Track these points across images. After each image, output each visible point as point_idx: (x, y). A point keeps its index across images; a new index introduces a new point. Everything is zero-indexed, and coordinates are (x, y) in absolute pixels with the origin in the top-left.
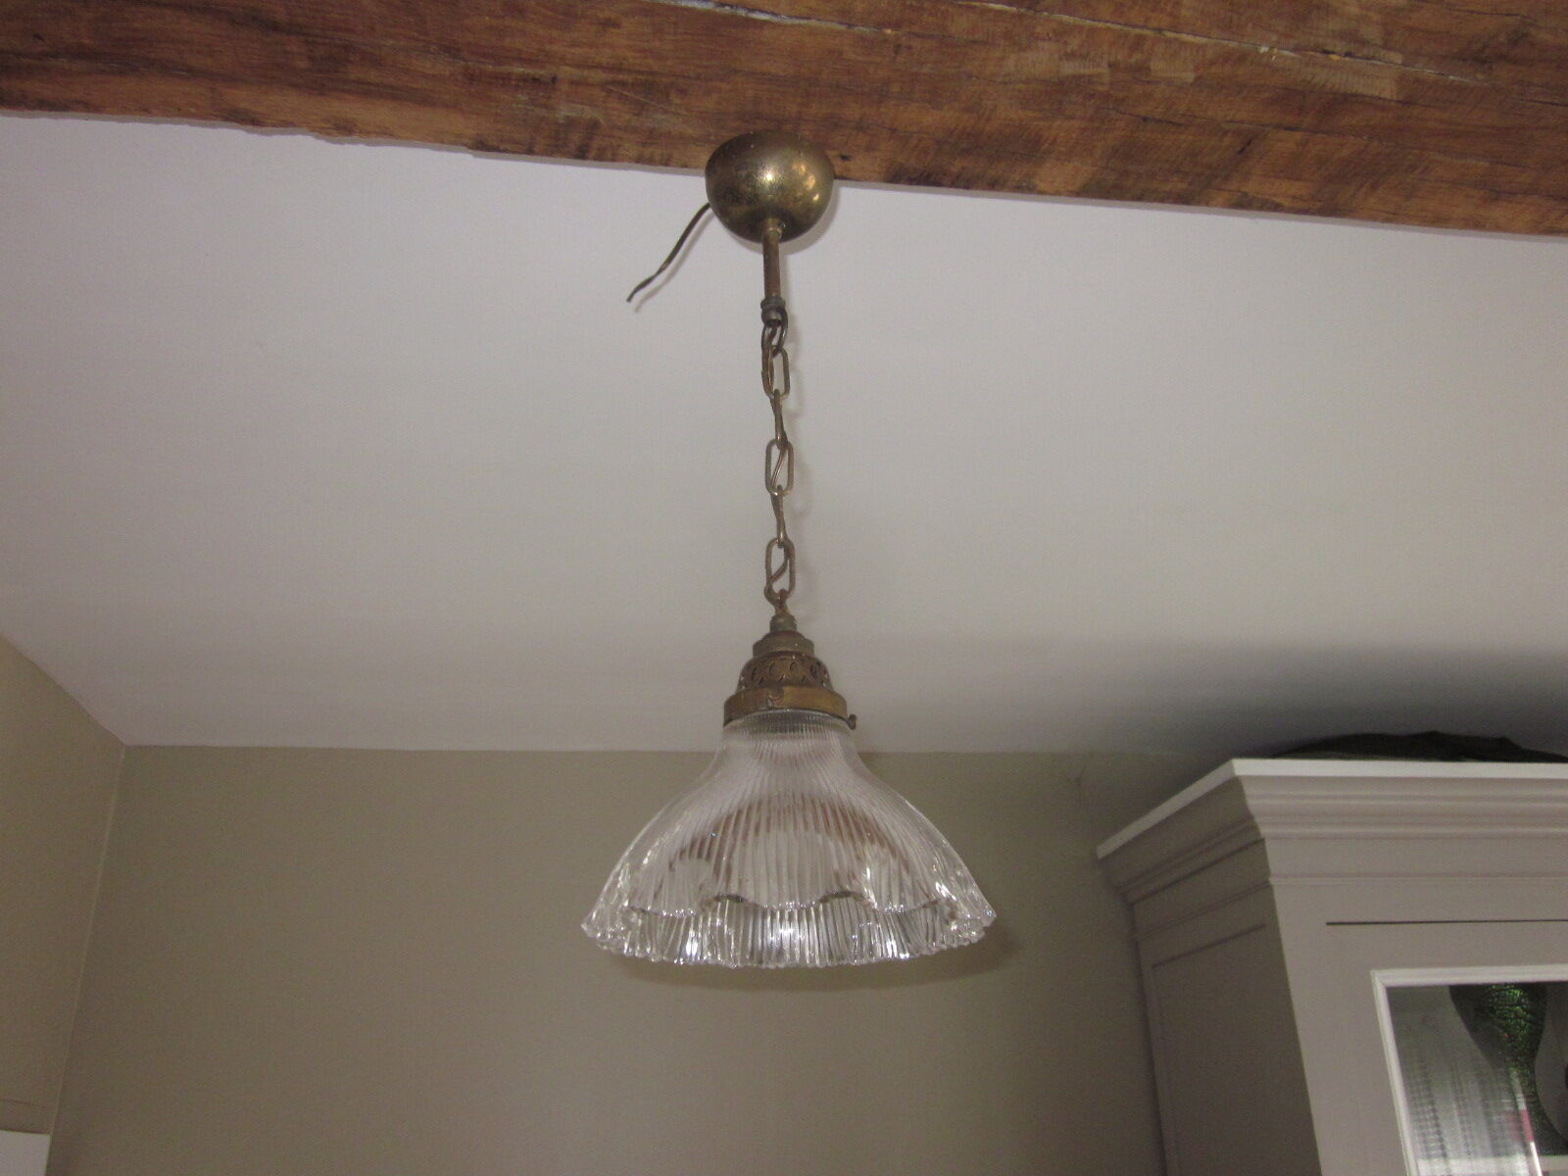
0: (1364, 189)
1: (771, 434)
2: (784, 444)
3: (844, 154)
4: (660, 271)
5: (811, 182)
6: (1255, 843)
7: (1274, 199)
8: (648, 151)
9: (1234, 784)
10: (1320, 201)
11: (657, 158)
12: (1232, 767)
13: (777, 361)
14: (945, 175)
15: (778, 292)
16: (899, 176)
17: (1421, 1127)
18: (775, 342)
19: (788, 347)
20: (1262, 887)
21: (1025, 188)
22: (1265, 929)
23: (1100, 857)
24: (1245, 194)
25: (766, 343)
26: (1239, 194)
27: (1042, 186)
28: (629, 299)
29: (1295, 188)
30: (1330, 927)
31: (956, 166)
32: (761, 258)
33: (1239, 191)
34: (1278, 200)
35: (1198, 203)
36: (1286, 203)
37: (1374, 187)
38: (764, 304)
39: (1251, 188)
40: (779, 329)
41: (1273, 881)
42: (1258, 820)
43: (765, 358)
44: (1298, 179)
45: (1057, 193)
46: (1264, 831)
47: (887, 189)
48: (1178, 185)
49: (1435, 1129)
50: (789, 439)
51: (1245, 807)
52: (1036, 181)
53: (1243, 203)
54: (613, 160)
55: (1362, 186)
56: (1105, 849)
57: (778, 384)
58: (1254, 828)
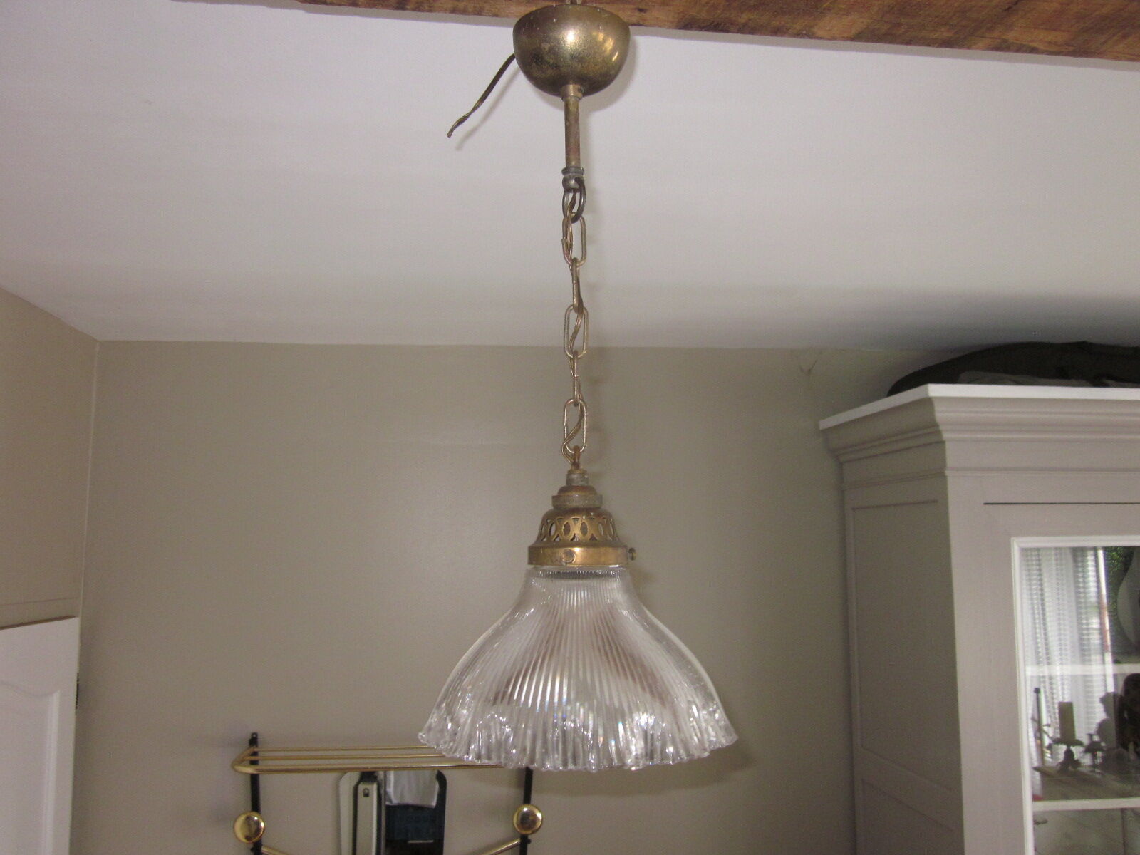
0: (1115, 38)
1: (570, 300)
2: (580, 308)
3: (640, 7)
4: (475, 109)
5: (610, 45)
6: (937, 442)
7: (1031, 44)
8: (461, 5)
9: (928, 402)
10: (1072, 46)
11: (470, 10)
12: (927, 390)
13: (575, 228)
14: (732, 24)
15: (578, 161)
16: (689, 24)
17: (1028, 565)
18: (575, 210)
19: (586, 215)
20: (938, 474)
21: (806, 34)
22: (937, 504)
23: (821, 429)
24: (1005, 41)
25: (567, 208)
26: (999, 41)
27: (820, 33)
28: (449, 135)
29: (1052, 36)
30: (987, 506)
31: (744, 18)
32: (562, 114)
33: (999, 39)
34: (1034, 45)
35: (961, 47)
36: (1041, 47)
37: (1125, 37)
38: (565, 171)
39: (1011, 36)
40: (578, 195)
41: (947, 473)
42: (942, 428)
43: (566, 226)
44: (1055, 30)
45: (833, 38)
46: (946, 436)
47: (679, 38)
48: (945, 33)
49: (1037, 562)
50: (585, 304)
51: (933, 419)
52: (815, 30)
53: (1002, 46)
54: (430, 11)
55: (1114, 35)
56: (827, 423)
57: (576, 253)
58: (939, 433)
